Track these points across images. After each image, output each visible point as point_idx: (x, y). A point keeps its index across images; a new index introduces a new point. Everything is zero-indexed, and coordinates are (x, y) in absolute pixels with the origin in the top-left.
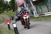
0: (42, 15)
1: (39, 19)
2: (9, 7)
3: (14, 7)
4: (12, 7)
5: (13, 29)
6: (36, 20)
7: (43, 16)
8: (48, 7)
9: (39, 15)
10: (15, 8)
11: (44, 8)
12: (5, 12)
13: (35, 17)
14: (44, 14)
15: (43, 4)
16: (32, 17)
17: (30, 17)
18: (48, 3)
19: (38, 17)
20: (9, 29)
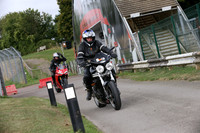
0: (159, 62)
1: (150, 74)
2: (54, 34)
3: (70, 34)
4: (63, 34)
5: (65, 104)
6: (137, 80)
7: (163, 64)
8: (180, 38)
9: (150, 63)
10: (72, 38)
11: (167, 42)
12: (41, 48)
13: (135, 67)
14: (167, 61)
15: (164, 29)
16: (127, 69)
17: (120, 66)
18: (180, 25)
19: (147, 70)
20: (52, 104)
